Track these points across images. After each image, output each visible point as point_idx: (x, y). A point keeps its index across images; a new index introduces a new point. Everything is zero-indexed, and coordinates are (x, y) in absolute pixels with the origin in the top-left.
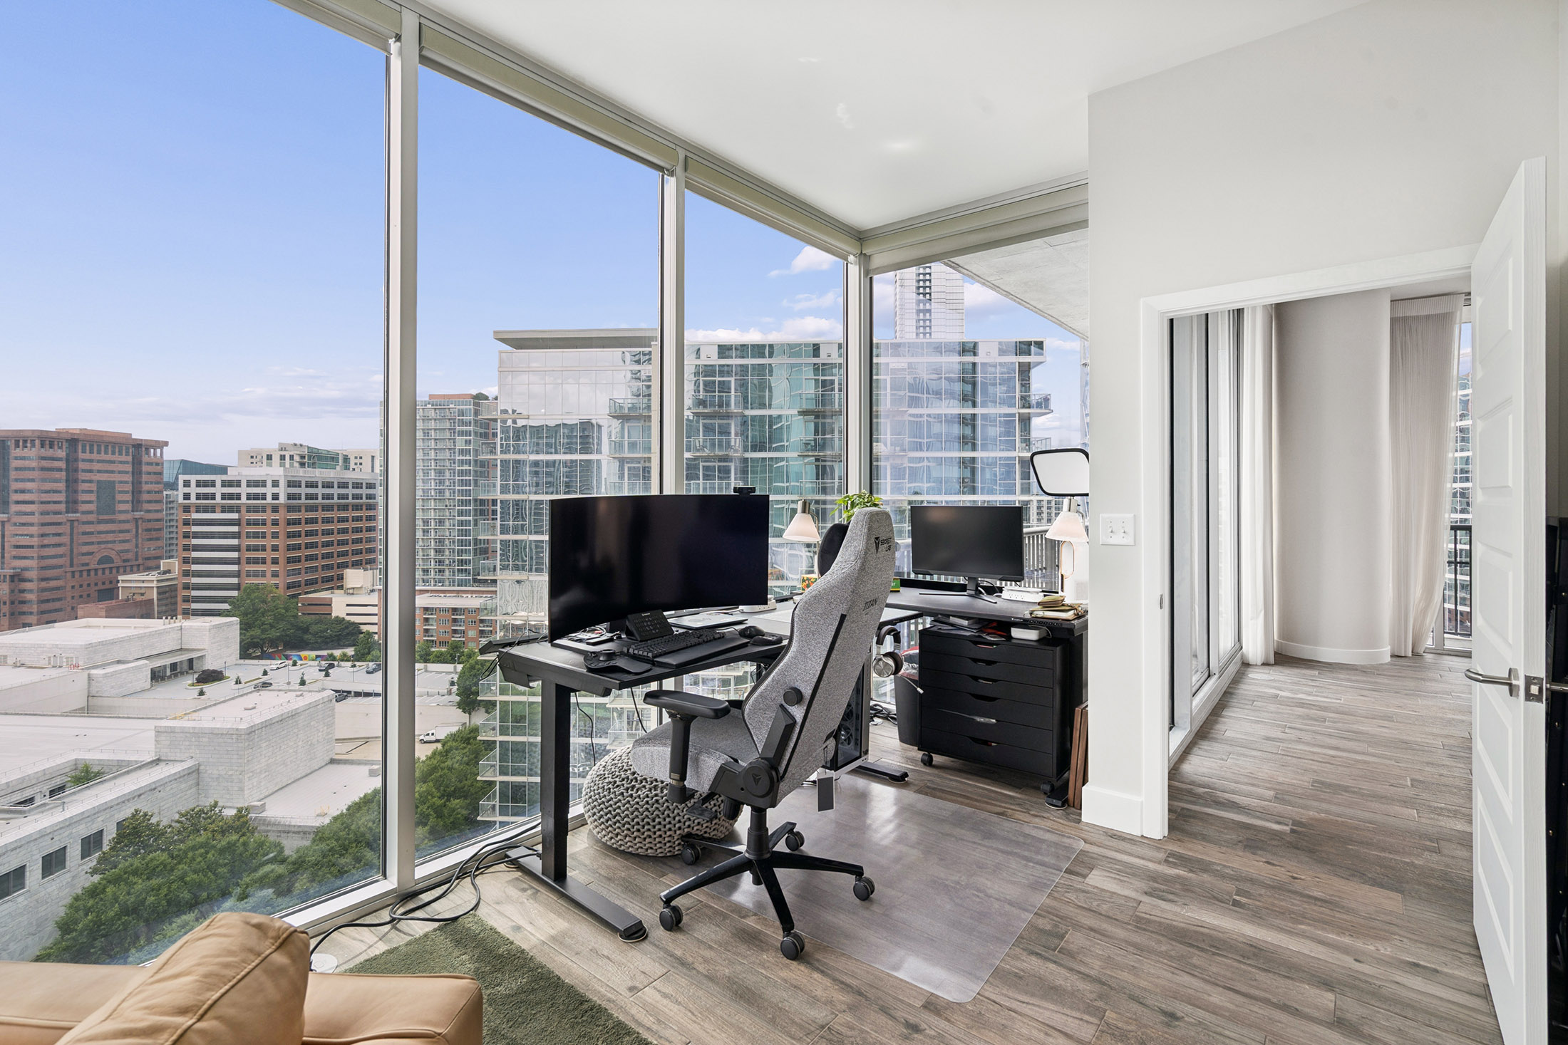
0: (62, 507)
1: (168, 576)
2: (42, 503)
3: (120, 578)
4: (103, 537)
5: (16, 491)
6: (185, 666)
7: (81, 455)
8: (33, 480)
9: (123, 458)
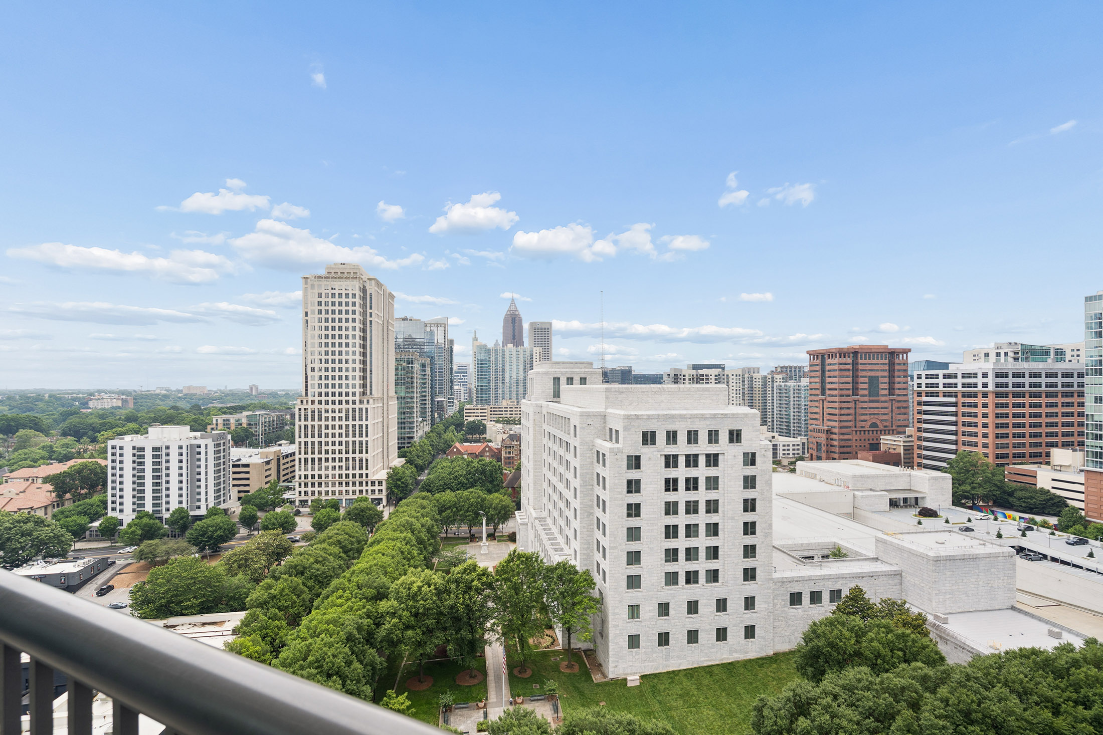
0: (850, 392)
1: (910, 439)
2: (841, 389)
3: (882, 437)
4: (872, 411)
5: (829, 383)
6: (913, 502)
7: (860, 361)
8: (835, 377)
9: (884, 361)
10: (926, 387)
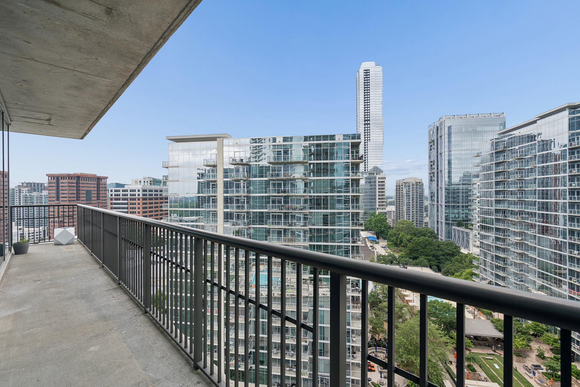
0: (75, 199)
2: (69, 197)
5: (62, 194)
7: (81, 182)
8: (66, 190)
9: (94, 182)
10: (115, 196)
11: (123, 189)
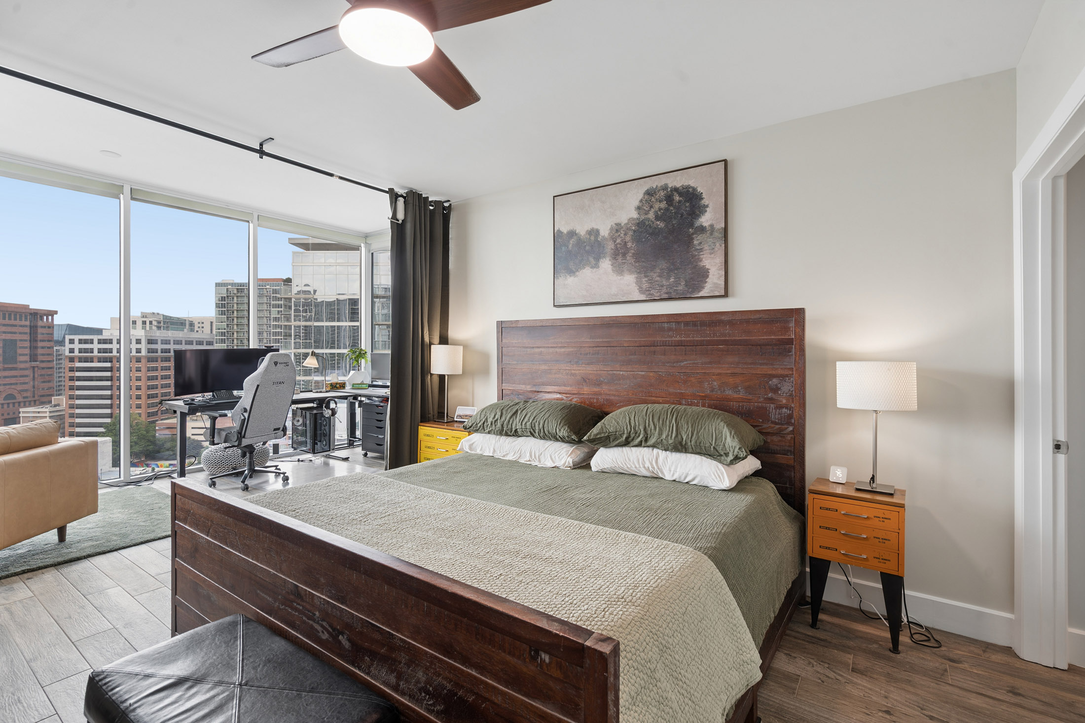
1: (57, 408)
3: (21, 410)
4: (8, 381)
9: (23, 323)
10: (79, 352)
11: (100, 337)
